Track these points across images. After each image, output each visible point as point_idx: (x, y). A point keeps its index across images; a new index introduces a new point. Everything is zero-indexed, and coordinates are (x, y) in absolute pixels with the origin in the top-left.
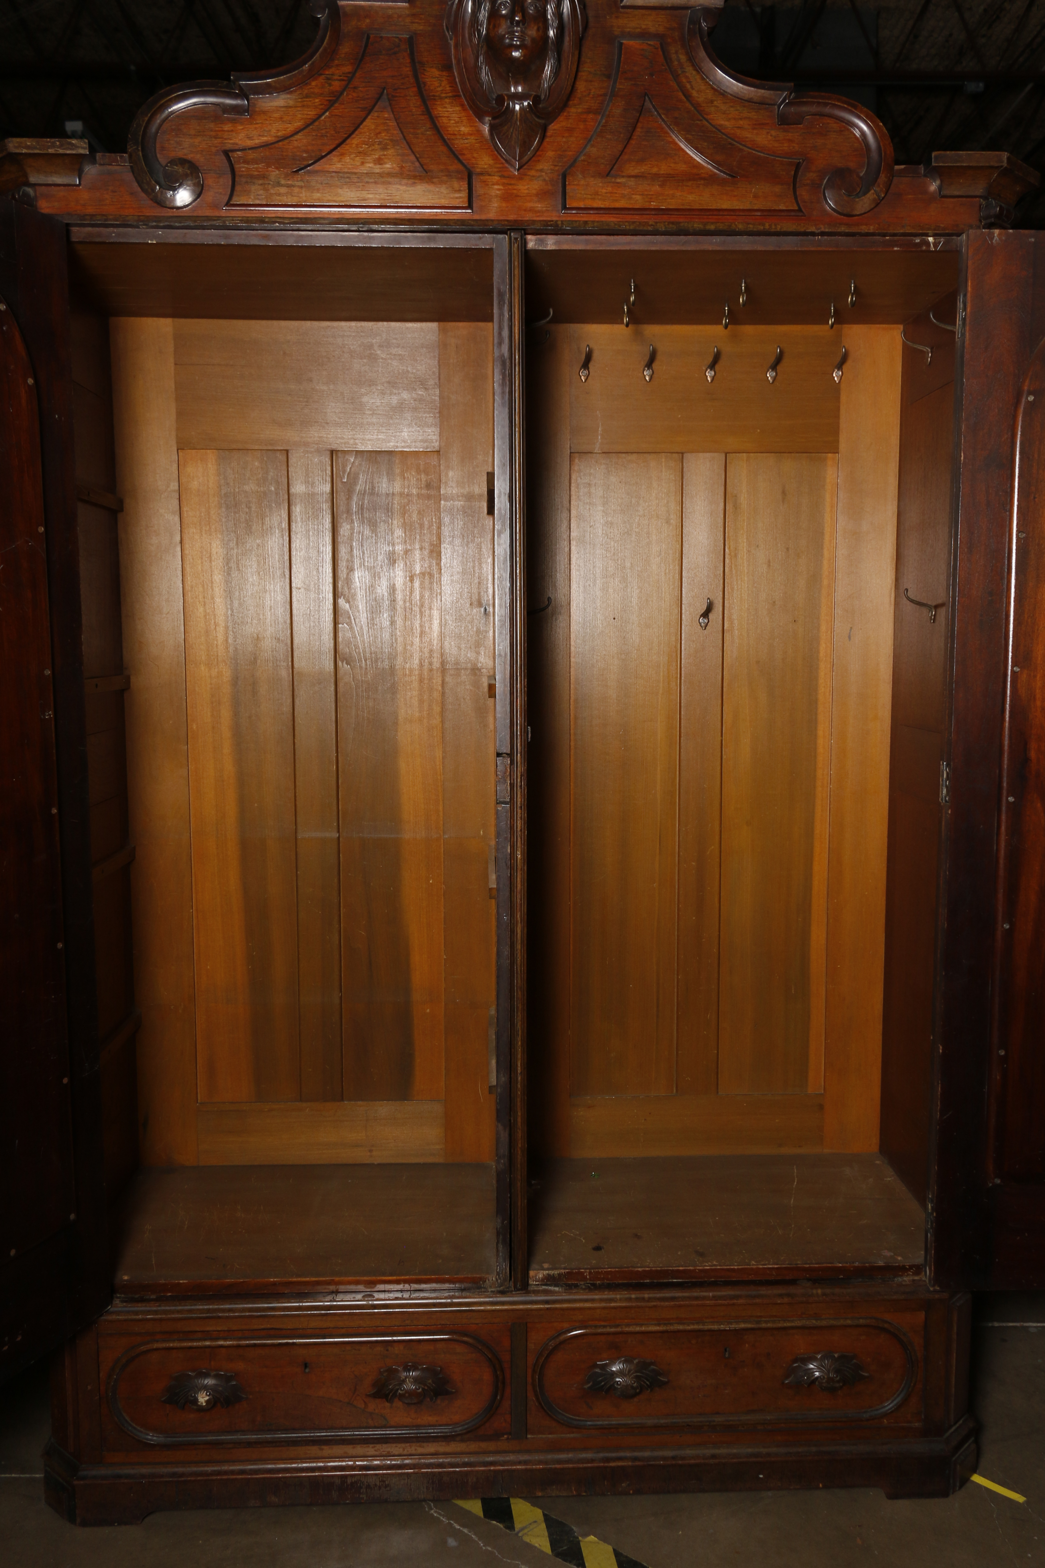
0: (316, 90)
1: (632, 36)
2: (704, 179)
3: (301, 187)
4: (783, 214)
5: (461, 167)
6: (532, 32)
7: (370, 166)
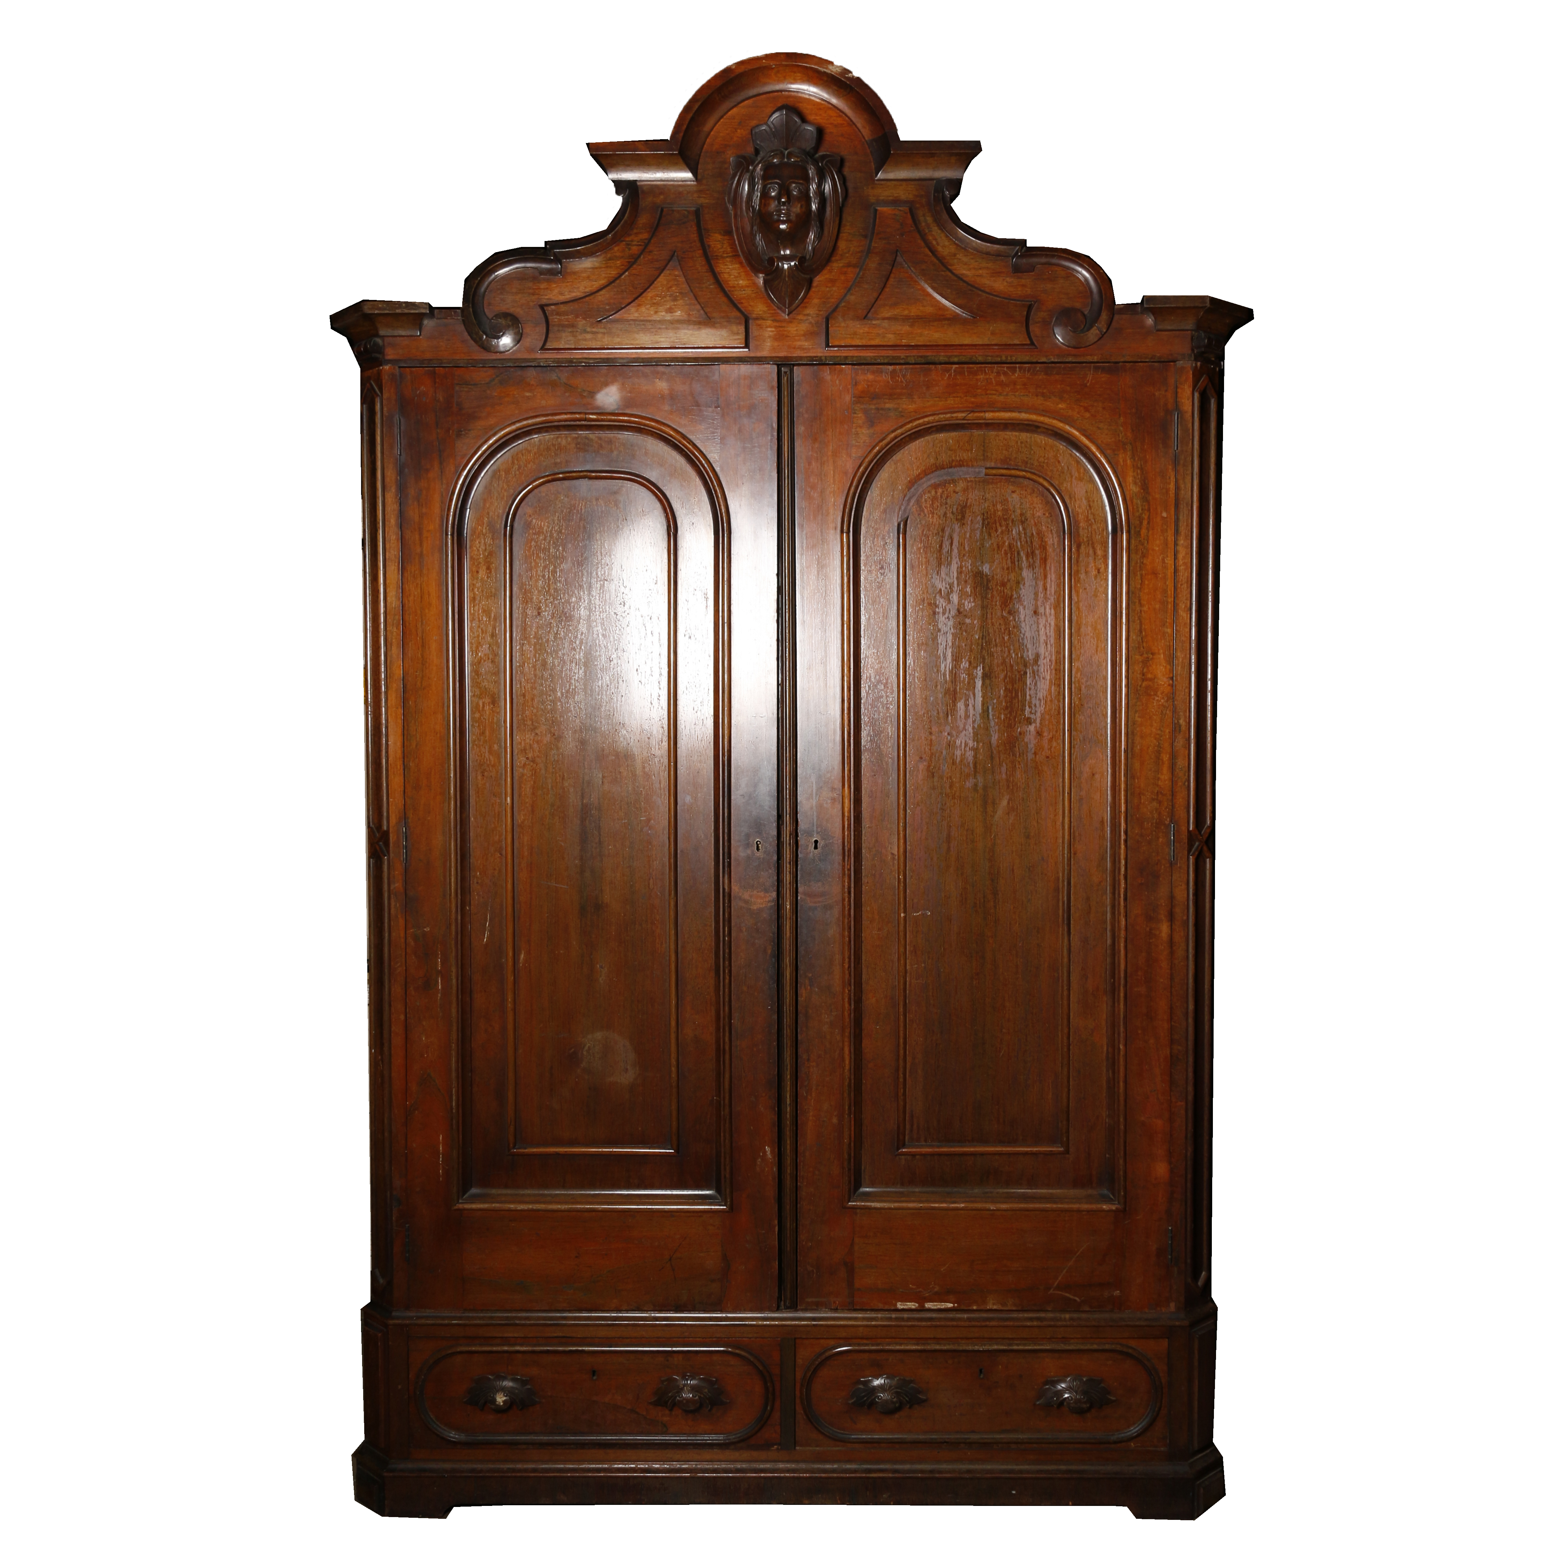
0: (618, 254)
1: (886, 203)
2: (949, 319)
3: (604, 333)
4: (1017, 347)
5: (738, 314)
6: (797, 209)
7: (663, 315)
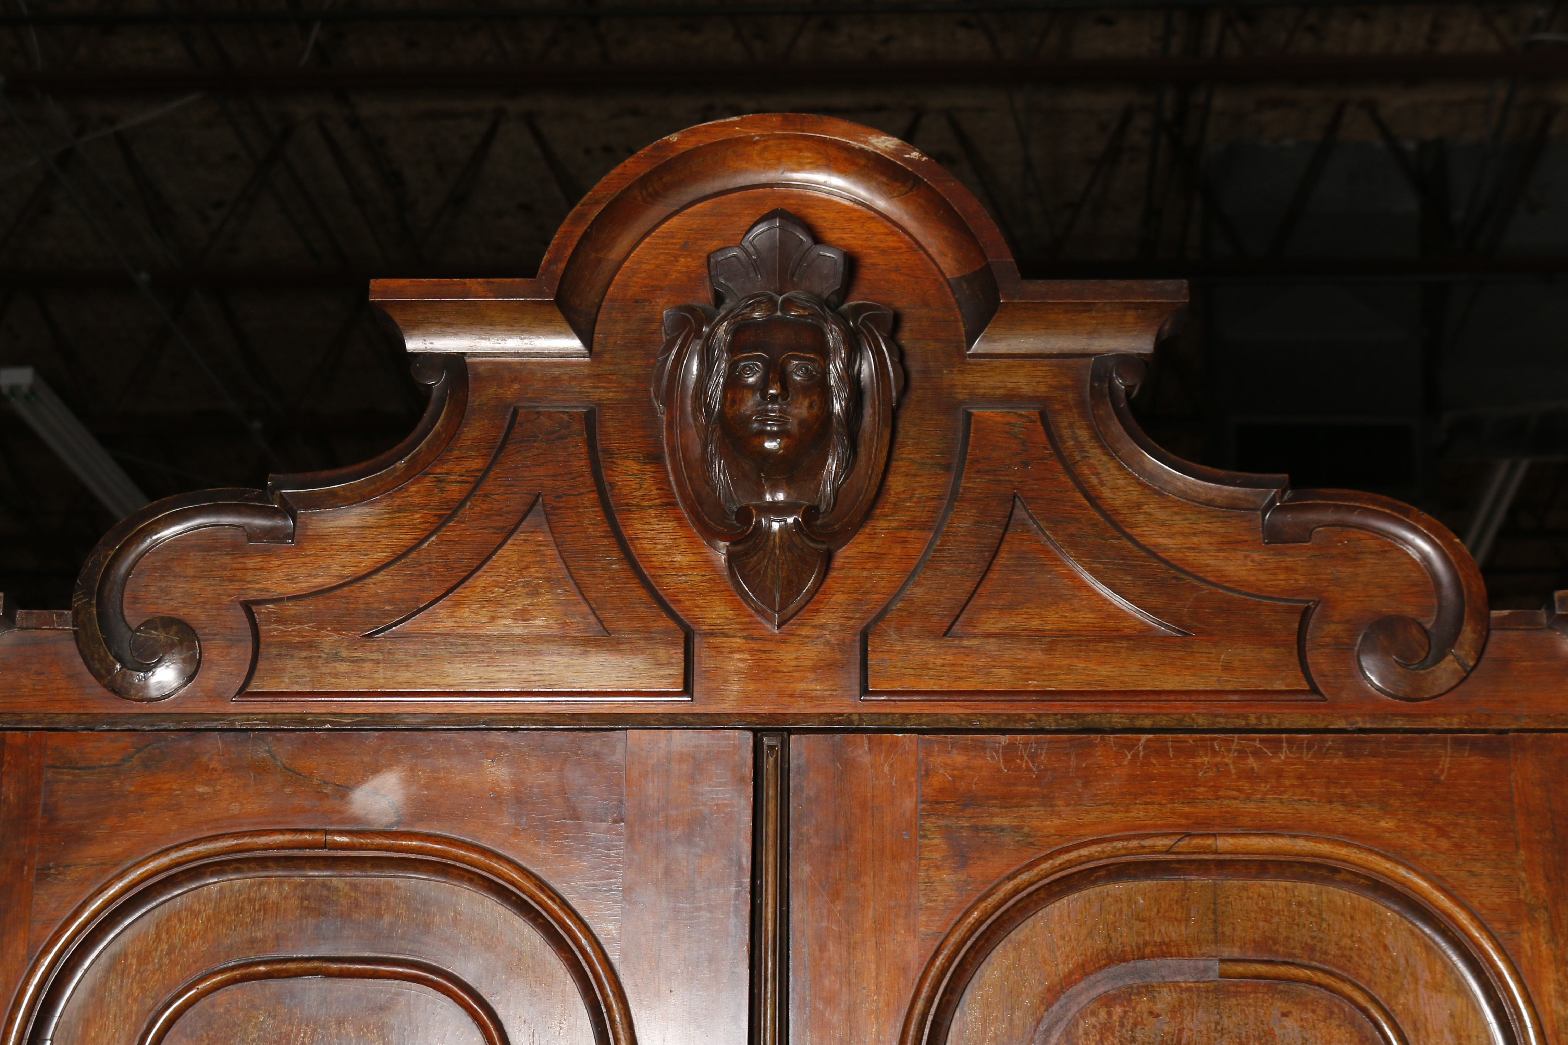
0: (417, 500)
1: (990, 401)
2: (1127, 638)
3: (377, 662)
4: (1282, 697)
5: (672, 624)
6: (801, 410)
7: (506, 624)
